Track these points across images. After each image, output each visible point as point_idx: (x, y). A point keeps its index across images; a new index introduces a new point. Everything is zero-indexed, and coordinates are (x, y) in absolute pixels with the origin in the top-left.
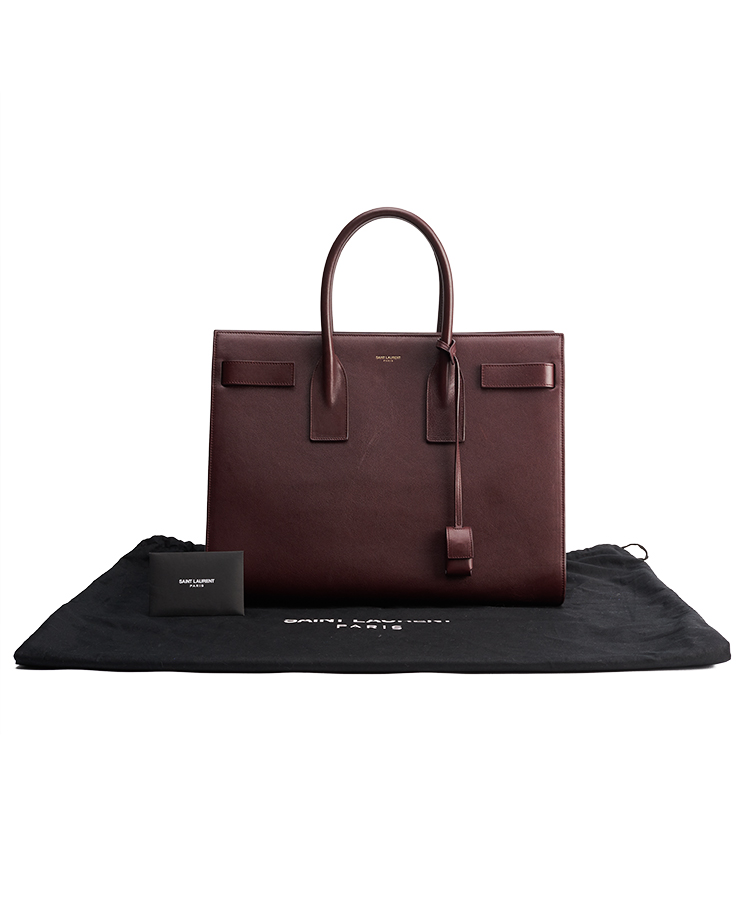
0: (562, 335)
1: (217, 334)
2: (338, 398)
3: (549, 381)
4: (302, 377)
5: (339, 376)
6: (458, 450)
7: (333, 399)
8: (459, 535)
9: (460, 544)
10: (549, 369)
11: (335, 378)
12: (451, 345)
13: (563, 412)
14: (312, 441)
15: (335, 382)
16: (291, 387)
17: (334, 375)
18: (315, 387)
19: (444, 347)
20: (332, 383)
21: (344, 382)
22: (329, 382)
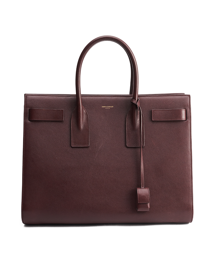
0: (189, 96)
1: (26, 96)
2: (84, 126)
3: (184, 117)
4: (67, 116)
5: (85, 116)
6: (141, 151)
7: (82, 127)
8: (143, 191)
9: (144, 196)
10: (183, 112)
11: (82, 117)
12: (137, 101)
13: (191, 132)
14: (72, 147)
15: (82, 119)
16: (62, 121)
17: (83, 115)
18: (73, 121)
19: (134, 102)
20: (81, 119)
21: (87, 119)
22: (80, 119)
